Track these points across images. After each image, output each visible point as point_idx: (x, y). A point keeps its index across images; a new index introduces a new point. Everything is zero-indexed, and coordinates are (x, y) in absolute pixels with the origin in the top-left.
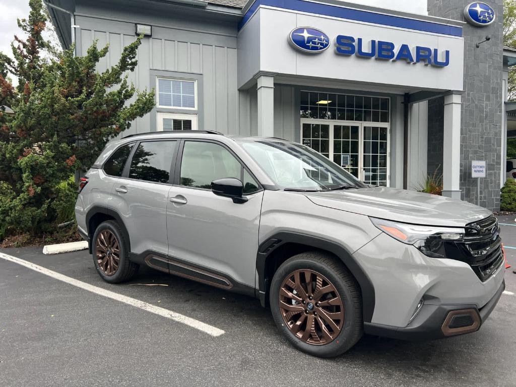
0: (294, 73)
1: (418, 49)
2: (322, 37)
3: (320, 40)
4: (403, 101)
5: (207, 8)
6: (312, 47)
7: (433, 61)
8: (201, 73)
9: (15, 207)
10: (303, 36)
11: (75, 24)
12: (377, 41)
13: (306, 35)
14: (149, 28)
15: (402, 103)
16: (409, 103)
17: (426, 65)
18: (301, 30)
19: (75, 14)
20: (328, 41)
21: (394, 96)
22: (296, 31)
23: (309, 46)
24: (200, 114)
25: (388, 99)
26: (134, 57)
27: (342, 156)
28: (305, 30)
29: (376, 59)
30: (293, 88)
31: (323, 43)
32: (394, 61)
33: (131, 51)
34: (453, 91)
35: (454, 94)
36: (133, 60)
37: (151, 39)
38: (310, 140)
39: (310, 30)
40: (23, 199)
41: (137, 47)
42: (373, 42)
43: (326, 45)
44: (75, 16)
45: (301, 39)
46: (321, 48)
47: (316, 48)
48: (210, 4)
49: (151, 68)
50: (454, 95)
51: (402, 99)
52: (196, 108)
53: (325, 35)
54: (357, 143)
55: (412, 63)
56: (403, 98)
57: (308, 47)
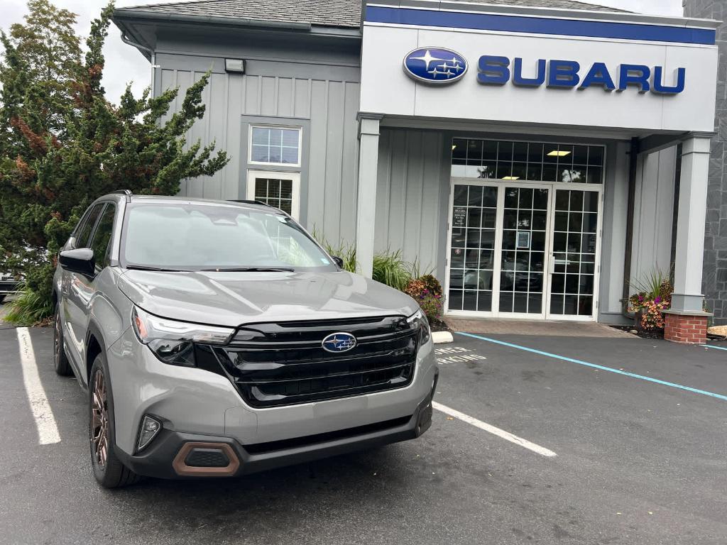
0: (411, 114)
1: (624, 69)
2: (454, 61)
3: (451, 64)
4: (628, 151)
5: (312, 31)
6: (438, 75)
7: (652, 86)
8: (308, 118)
9: (41, 279)
10: (423, 61)
11: (155, 64)
12: (548, 61)
13: (428, 58)
14: (240, 62)
15: (627, 153)
16: (638, 152)
17: (641, 93)
18: (422, 52)
19: (156, 51)
20: (463, 65)
21: (612, 144)
22: (413, 54)
23: (432, 74)
24: (304, 172)
25: (603, 147)
26: (200, 101)
27: (518, 234)
28: (428, 53)
29: (548, 87)
30: (441, 135)
31: (455, 69)
32: (580, 89)
33: (195, 93)
34: (693, 132)
35: (697, 138)
36: (200, 105)
37: (245, 76)
38: (465, 209)
39: (434, 52)
40: (48, 271)
41: (201, 88)
42: (542, 63)
43: (461, 72)
44: (155, 53)
45: (420, 65)
46: (451, 77)
47: (445, 77)
48: (313, 25)
49: (243, 113)
50: (695, 139)
51: (628, 147)
52: (298, 165)
53: (458, 57)
54: (544, 215)
55: (614, 91)
56: (629, 145)
57: (431, 76)
